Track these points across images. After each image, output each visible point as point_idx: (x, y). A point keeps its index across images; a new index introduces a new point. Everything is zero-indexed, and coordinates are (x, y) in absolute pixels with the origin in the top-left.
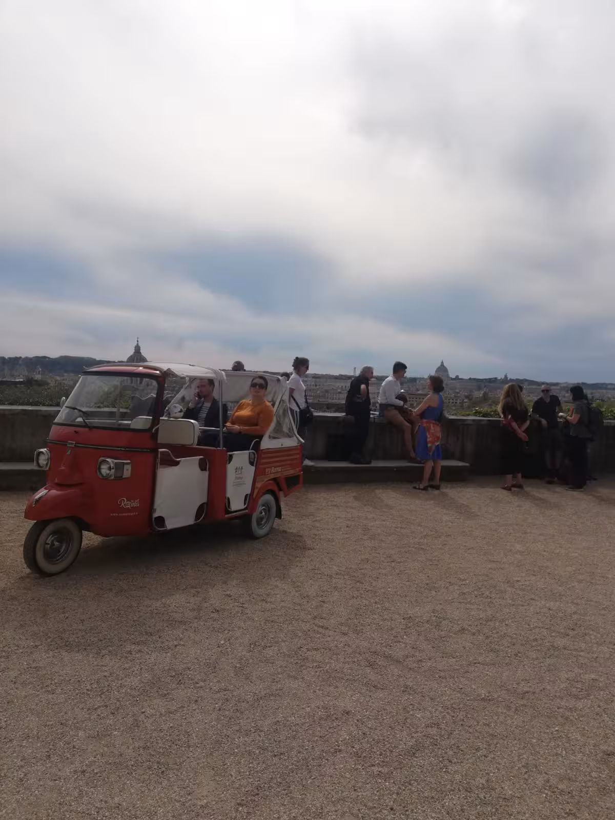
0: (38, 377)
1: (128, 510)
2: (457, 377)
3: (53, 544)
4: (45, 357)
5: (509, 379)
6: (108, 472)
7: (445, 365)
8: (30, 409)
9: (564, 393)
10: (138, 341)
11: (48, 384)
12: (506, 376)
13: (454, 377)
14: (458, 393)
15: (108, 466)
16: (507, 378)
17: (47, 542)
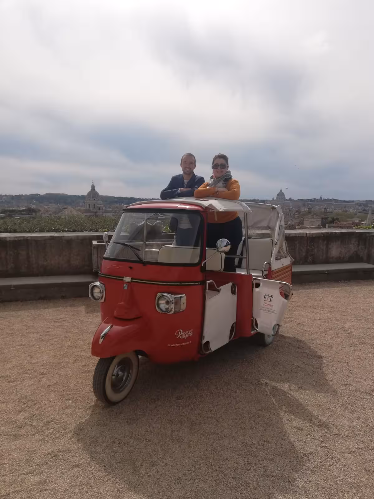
0: (33, 207)
1: (184, 340)
2: (290, 198)
3: (118, 375)
4: (37, 194)
5: (323, 199)
6: (167, 306)
7: (283, 191)
8: (56, 235)
9: (358, 207)
10: (93, 182)
11: (39, 211)
12: (321, 197)
13: (288, 199)
14: (291, 209)
15: (166, 300)
16: (322, 199)
17: (114, 374)
